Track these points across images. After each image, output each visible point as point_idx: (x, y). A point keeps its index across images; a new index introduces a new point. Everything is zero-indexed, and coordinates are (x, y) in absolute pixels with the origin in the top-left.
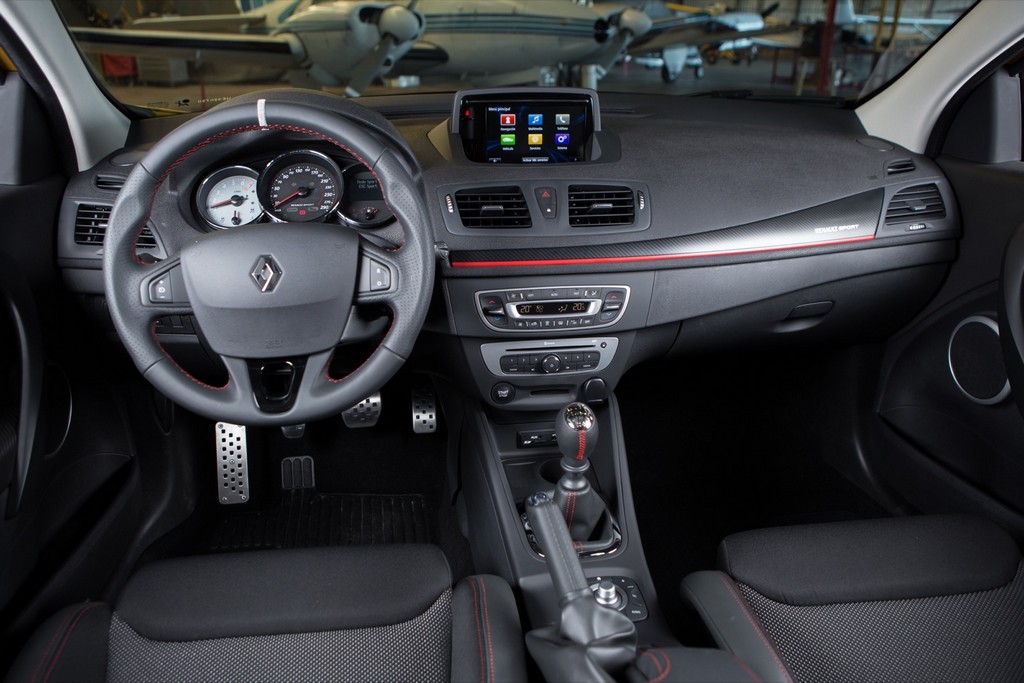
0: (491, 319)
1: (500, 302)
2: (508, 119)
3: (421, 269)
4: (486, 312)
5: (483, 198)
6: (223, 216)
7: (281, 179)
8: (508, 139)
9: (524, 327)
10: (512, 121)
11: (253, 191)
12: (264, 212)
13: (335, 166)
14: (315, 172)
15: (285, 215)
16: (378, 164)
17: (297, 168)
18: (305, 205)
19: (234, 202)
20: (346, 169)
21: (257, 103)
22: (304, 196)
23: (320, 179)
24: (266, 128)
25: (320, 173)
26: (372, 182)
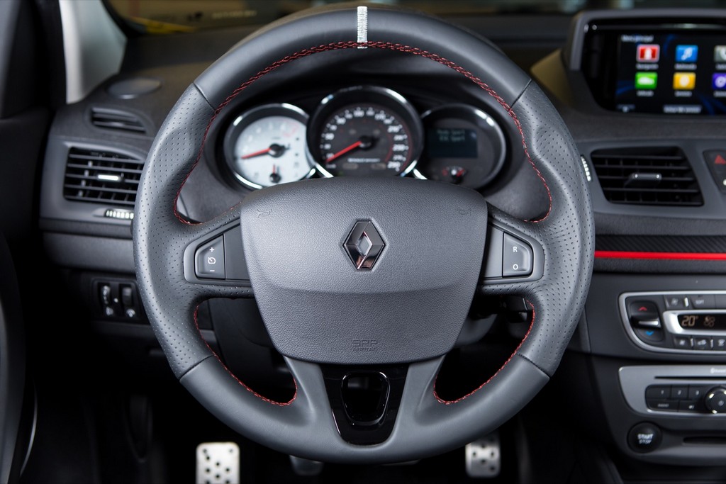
0: (641, 332)
1: (655, 309)
2: (649, 52)
3: (577, 250)
4: (634, 322)
5: (627, 162)
6: (256, 171)
7: (335, 123)
8: (646, 80)
9: (688, 347)
10: (653, 55)
11: (298, 139)
12: (315, 167)
13: (410, 109)
14: (381, 116)
15: (341, 173)
16: (520, 100)
17: (356, 109)
18: (368, 160)
19: (272, 152)
20: (428, 113)
21: (356, 11)
22: (366, 149)
23: (387, 126)
24: (365, 46)
25: (388, 118)
26: (459, 133)
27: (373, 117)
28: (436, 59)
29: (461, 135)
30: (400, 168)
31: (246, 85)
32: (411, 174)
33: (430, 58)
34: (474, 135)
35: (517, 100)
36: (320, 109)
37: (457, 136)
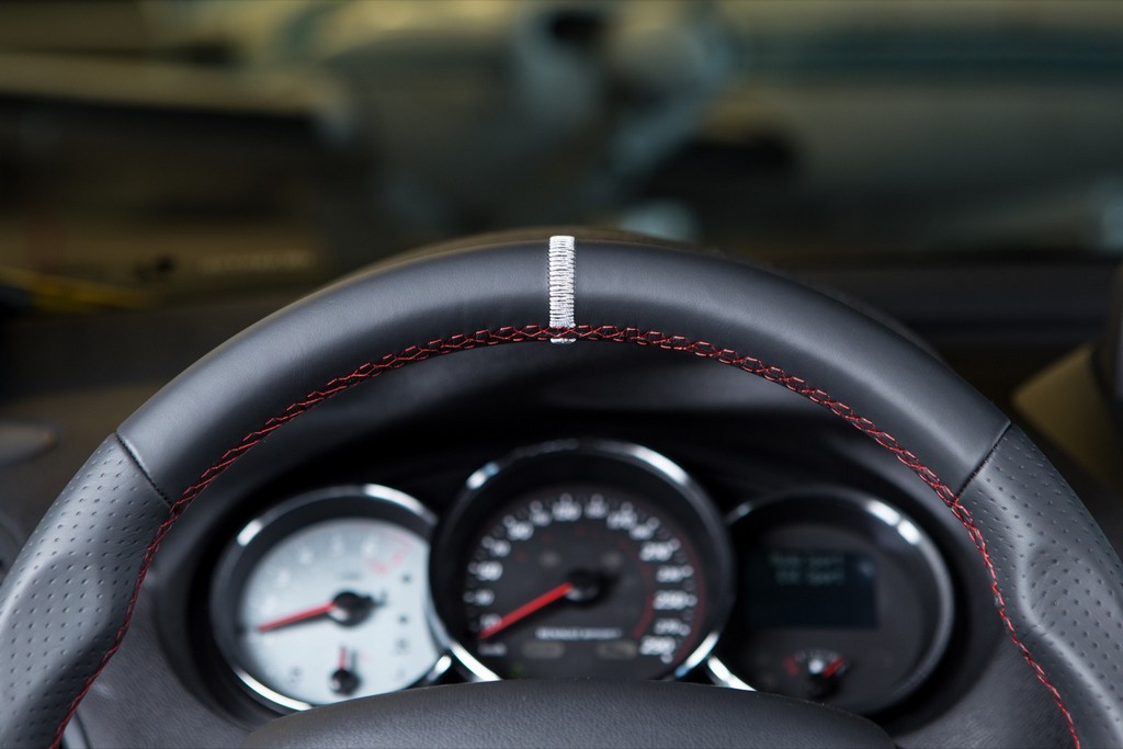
11: (406, 579)
12: (449, 653)
13: (699, 501)
14: (624, 519)
15: (518, 668)
16: (982, 476)
17: (558, 500)
18: (589, 634)
19: (339, 614)
20: (743, 510)
21: (546, 247)
22: (583, 604)
23: (639, 544)
24: (568, 336)
25: (641, 521)
26: (826, 561)
27: (601, 522)
28: (754, 368)
29: (832, 568)
30: (674, 653)
31: (258, 437)
32: (702, 672)
33: (740, 366)
34: (866, 569)
35: (972, 475)
36: (463, 500)
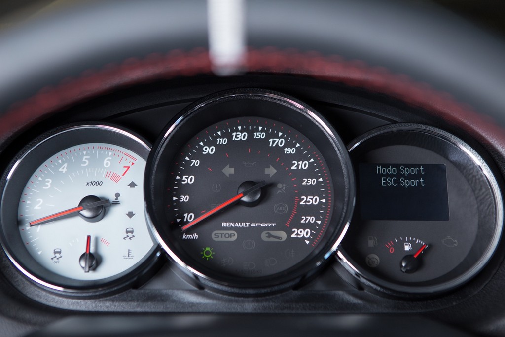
7: (199, 155)
11: (132, 185)
17: (234, 128)
19: (86, 212)
22: (252, 204)
23: (289, 160)
25: (289, 144)
26: (413, 171)
29: (417, 176)
37: (410, 177)
